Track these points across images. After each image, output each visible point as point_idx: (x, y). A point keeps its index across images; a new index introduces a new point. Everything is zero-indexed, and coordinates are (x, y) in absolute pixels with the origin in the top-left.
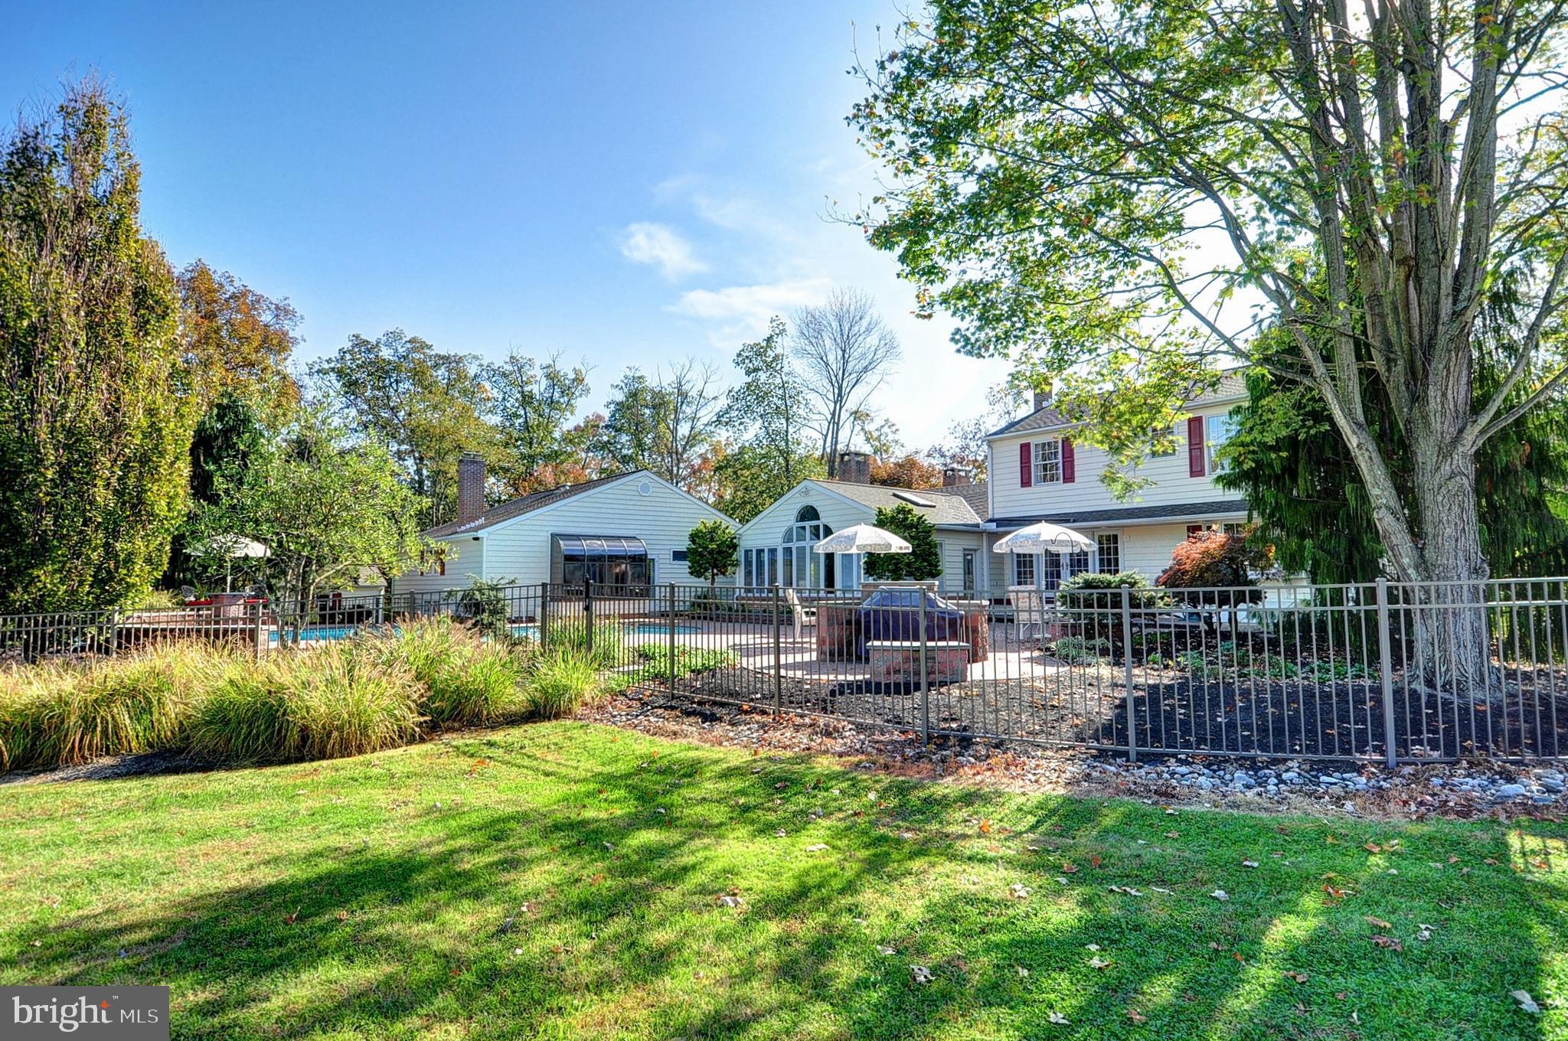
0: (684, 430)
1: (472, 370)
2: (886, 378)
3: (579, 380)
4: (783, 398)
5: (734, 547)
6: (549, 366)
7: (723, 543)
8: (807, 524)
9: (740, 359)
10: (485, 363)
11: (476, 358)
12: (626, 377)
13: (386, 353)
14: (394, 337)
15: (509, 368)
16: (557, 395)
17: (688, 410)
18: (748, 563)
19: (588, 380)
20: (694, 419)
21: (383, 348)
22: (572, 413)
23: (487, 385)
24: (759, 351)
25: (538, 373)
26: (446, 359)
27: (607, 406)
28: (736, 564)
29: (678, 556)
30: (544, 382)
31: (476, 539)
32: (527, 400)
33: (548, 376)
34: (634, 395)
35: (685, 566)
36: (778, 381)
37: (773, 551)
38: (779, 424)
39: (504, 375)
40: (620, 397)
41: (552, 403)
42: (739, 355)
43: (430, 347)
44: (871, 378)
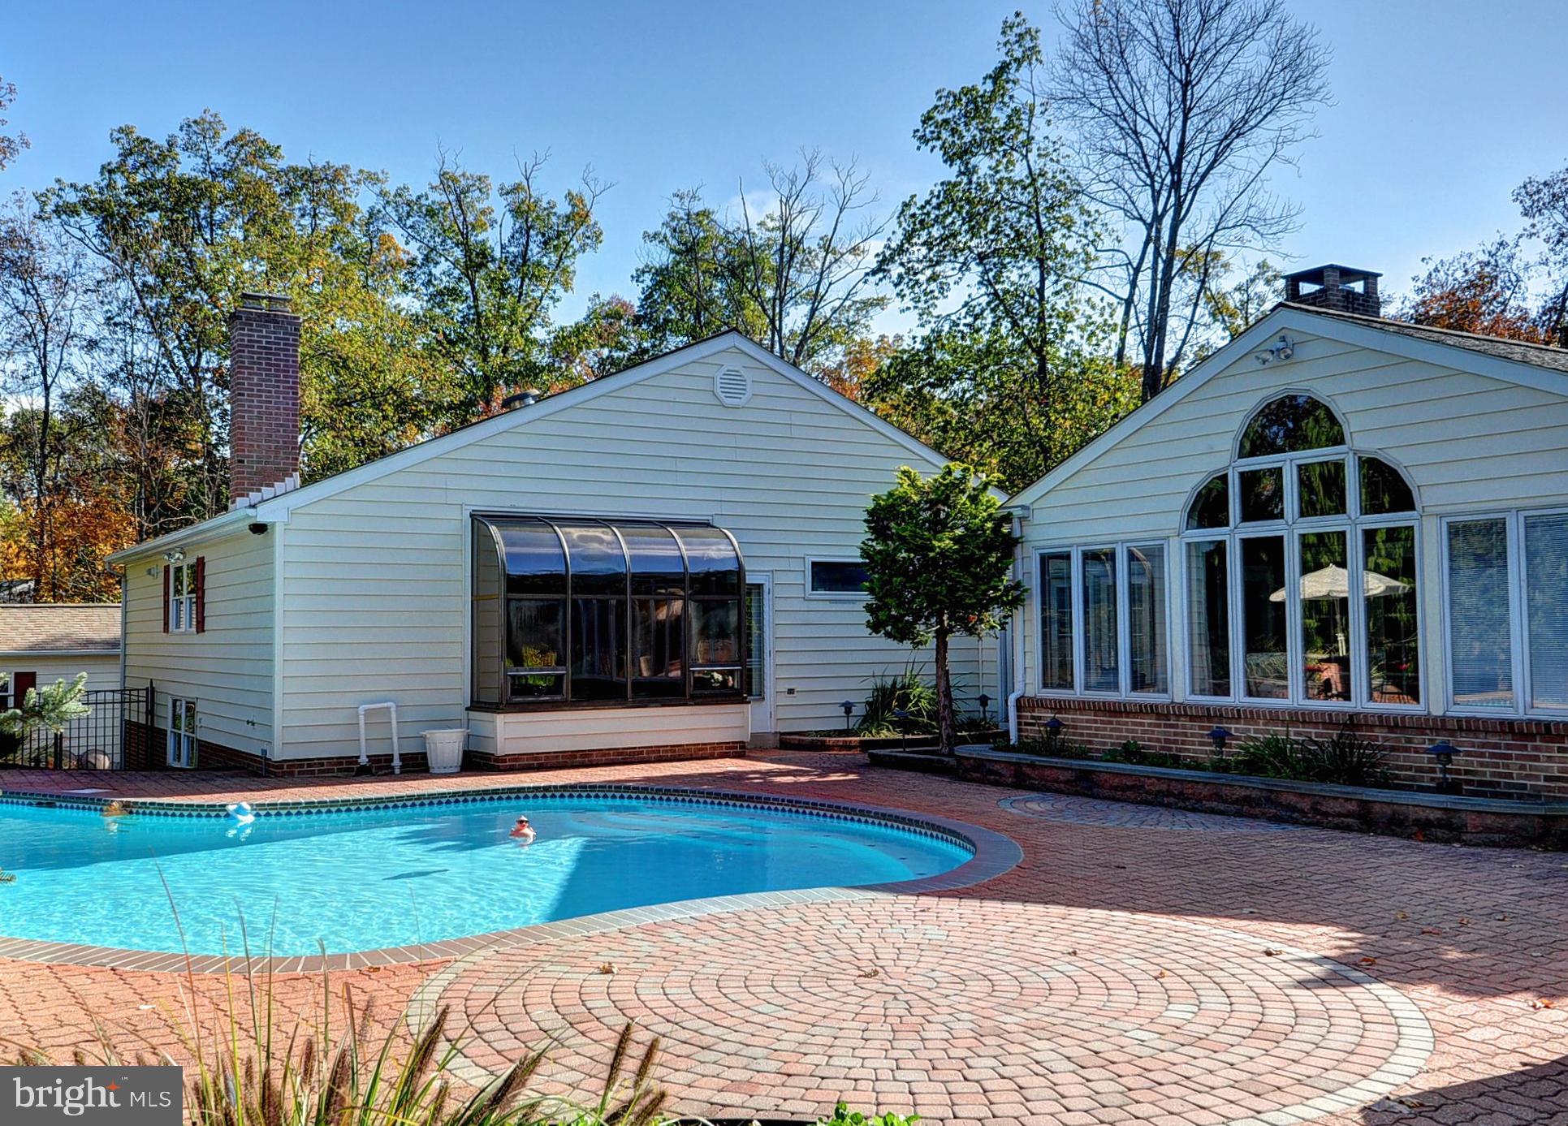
0: (795, 318)
1: (364, 199)
2: (1286, 151)
3: (579, 216)
4: (1032, 211)
5: (1007, 545)
6: (516, 189)
7: (972, 533)
8: (1289, 463)
9: (931, 128)
10: (391, 187)
11: (372, 178)
12: (673, 217)
13: (187, 166)
14: (202, 129)
15: (437, 197)
16: (534, 249)
17: (803, 280)
18: (1055, 595)
19: (598, 216)
20: (816, 299)
21: (182, 156)
22: (566, 287)
23: (397, 234)
24: (975, 105)
25: (498, 206)
26: (307, 176)
27: (637, 278)
28: (1014, 599)
29: (829, 576)
30: (509, 224)
31: (259, 528)
32: (476, 260)
33: (517, 212)
34: (689, 250)
35: (855, 605)
36: (1020, 172)
37: (1146, 560)
38: (1020, 274)
39: (431, 213)
40: (661, 256)
41: (523, 265)
42: (927, 119)
43: (273, 152)
44: (1242, 156)
